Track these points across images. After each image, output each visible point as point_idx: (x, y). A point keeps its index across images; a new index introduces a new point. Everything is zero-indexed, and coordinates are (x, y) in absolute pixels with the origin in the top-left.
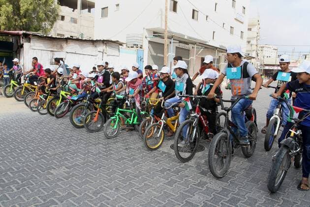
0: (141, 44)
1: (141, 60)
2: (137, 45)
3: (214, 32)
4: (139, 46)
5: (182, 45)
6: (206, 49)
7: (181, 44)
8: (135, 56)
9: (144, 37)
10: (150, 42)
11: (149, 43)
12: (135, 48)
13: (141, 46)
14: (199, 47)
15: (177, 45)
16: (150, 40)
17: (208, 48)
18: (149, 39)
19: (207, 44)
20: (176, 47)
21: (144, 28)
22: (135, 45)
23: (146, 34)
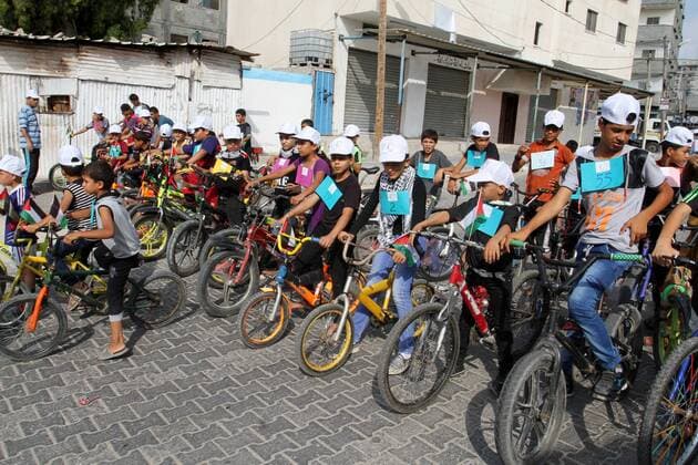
0: (327, 56)
1: (325, 99)
2: (316, 59)
3: (538, 25)
4: (322, 61)
5: (447, 61)
6: (512, 70)
7: (444, 57)
8: (309, 89)
9: (336, 38)
10: (352, 51)
11: (349, 54)
12: (309, 68)
13: (327, 61)
14: (493, 64)
15: (434, 59)
16: (352, 46)
17: (517, 67)
18: (350, 43)
19: (516, 56)
20: (430, 65)
21: (336, 15)
22: (310, 59)
23: (342, 30)
